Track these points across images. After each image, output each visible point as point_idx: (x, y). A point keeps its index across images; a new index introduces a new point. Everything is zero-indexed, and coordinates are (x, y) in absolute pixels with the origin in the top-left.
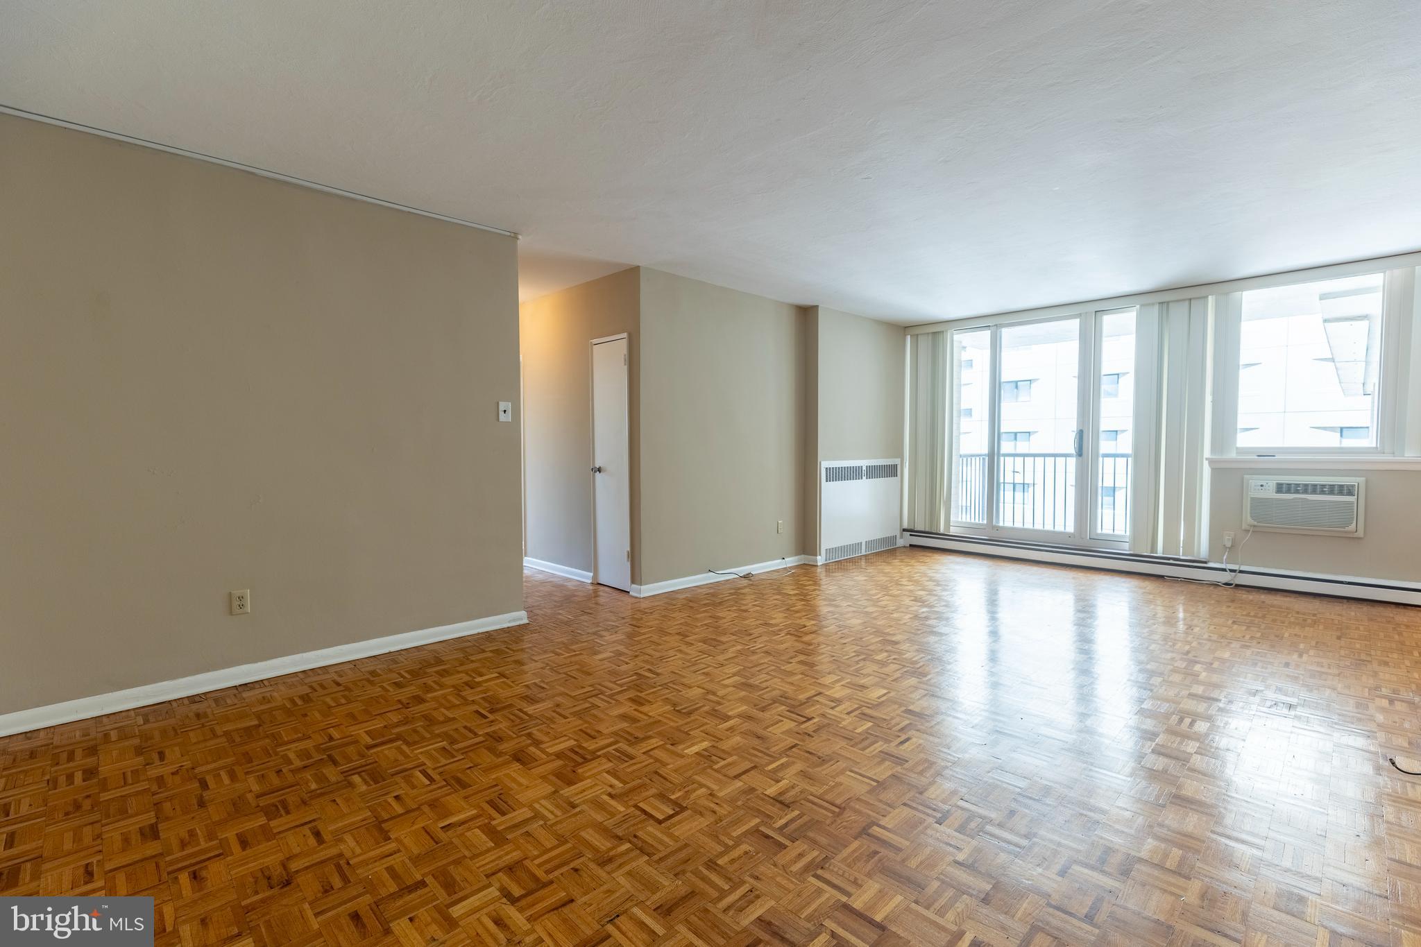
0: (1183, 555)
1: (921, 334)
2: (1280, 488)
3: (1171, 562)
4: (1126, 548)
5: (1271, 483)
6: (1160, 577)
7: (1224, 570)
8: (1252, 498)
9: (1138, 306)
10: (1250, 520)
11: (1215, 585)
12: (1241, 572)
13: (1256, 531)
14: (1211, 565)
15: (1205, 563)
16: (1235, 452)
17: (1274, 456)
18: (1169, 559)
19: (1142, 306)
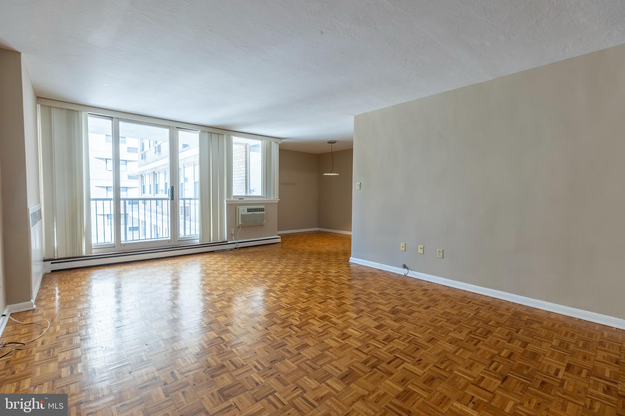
0: (220, 241)
1: (53, 107)
2: (249, 210)
3: (216, 244)
4: (197, 242)
5: (246, 208)
6: (213, 252)
7: (235, 243)
8: (241, 215)
9: (200, 131)
10: (240, 223)
11: (232, 250)
12: (239, 243)
13: (243, 227)
14: (229, 242)
15: (227, 242)
16: (233, 197)
17: (243, 199)
18: (215, 243)
19: (201, 131)
